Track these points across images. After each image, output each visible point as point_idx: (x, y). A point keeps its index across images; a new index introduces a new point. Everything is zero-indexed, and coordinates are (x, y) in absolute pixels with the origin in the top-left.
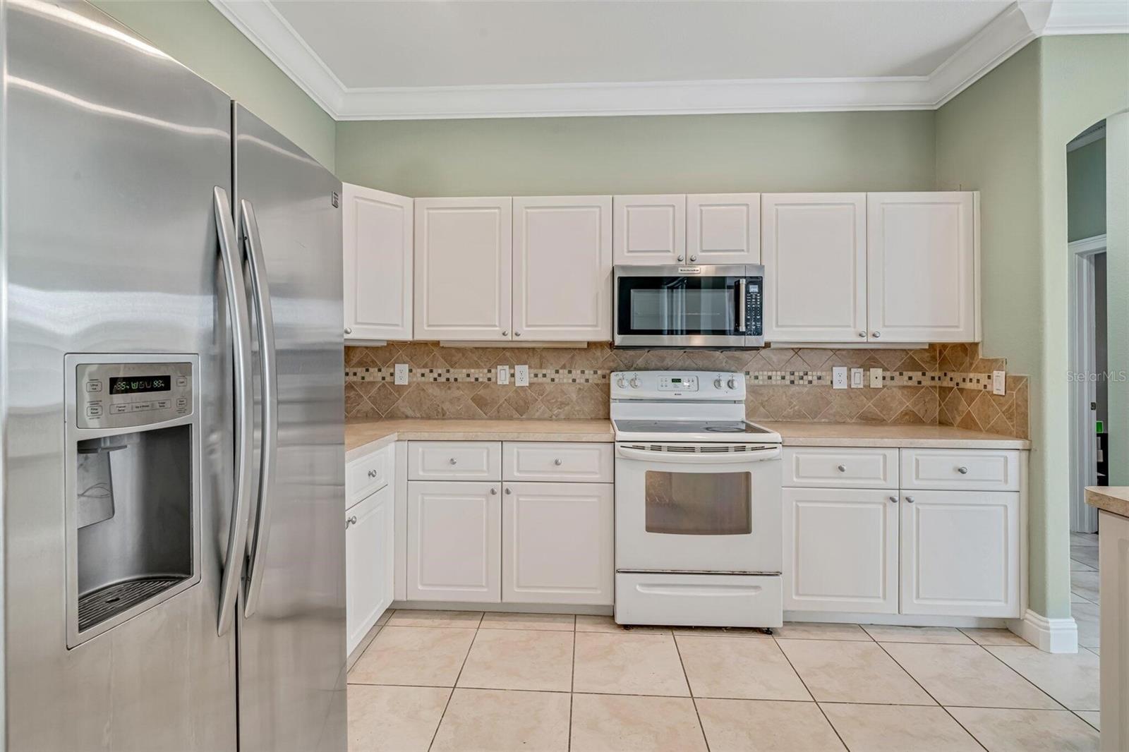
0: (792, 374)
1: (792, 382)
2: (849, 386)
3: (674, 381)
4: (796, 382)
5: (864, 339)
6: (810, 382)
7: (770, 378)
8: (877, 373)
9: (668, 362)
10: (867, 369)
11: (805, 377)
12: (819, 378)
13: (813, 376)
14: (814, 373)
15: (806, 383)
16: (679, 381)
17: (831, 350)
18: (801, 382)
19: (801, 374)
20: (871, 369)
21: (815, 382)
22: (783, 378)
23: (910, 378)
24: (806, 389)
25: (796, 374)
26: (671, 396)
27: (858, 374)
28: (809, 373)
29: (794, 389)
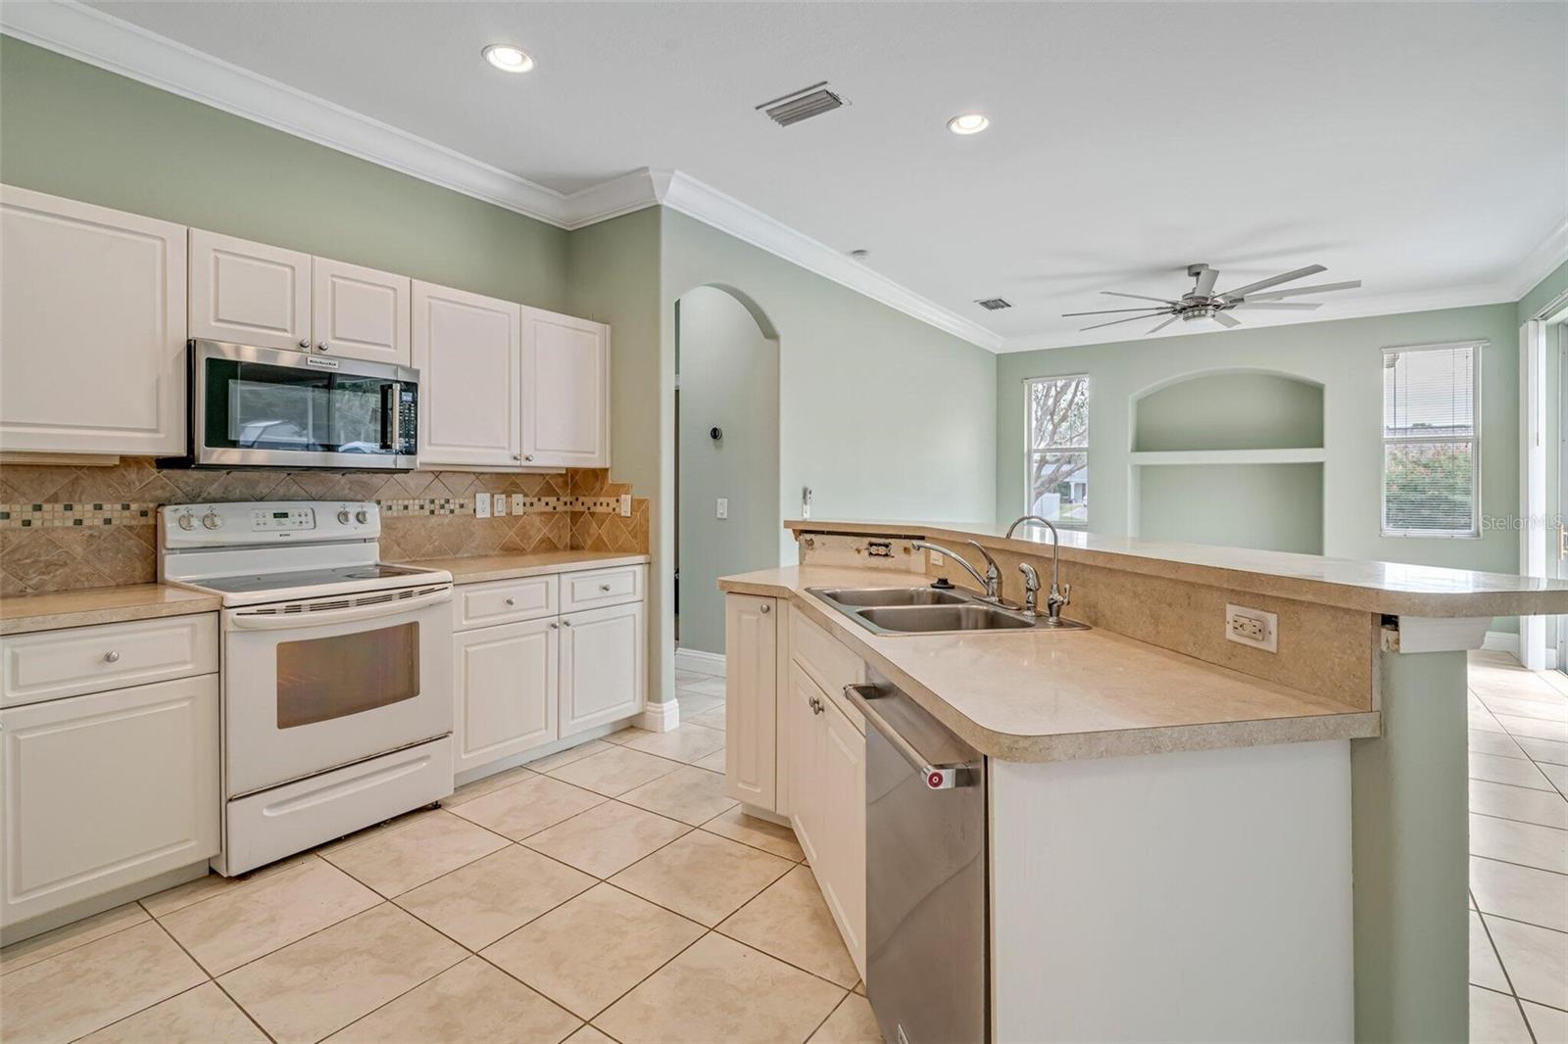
0: (432, 502)
1: (432, 512)
2: (492, 514)
3: (276, 515)
4: (436, 513)
5: (518, 463)
6: (452, 511)
7: (406, 507)
8: (518, 498)
9: (262, 489)
10: (509, 496)
11: (447, 506)
12: (462, 506)
13: (455, 504)
14: (457, 501)
15: (448, 512)
16: (285, 515)
17: (474, 473)
18: (442, 511)
19: (443, 502)
20: (513, 495)
21: (457, 511)
22: (422, 507)
23: (547, 504)
24: (447, 520)
25: (437, 502)
26: (275, 537)
27: (500, 498)
28: (451, 501)
29: (434, 520)
